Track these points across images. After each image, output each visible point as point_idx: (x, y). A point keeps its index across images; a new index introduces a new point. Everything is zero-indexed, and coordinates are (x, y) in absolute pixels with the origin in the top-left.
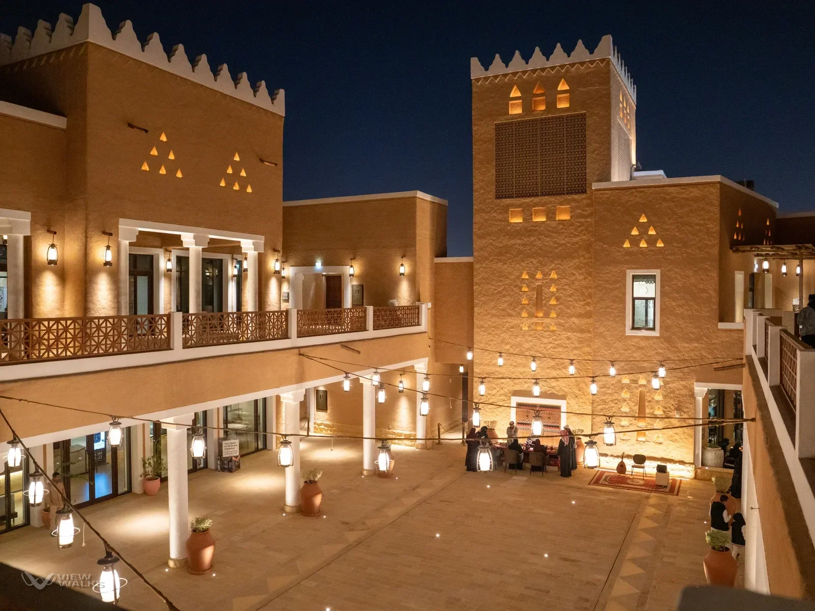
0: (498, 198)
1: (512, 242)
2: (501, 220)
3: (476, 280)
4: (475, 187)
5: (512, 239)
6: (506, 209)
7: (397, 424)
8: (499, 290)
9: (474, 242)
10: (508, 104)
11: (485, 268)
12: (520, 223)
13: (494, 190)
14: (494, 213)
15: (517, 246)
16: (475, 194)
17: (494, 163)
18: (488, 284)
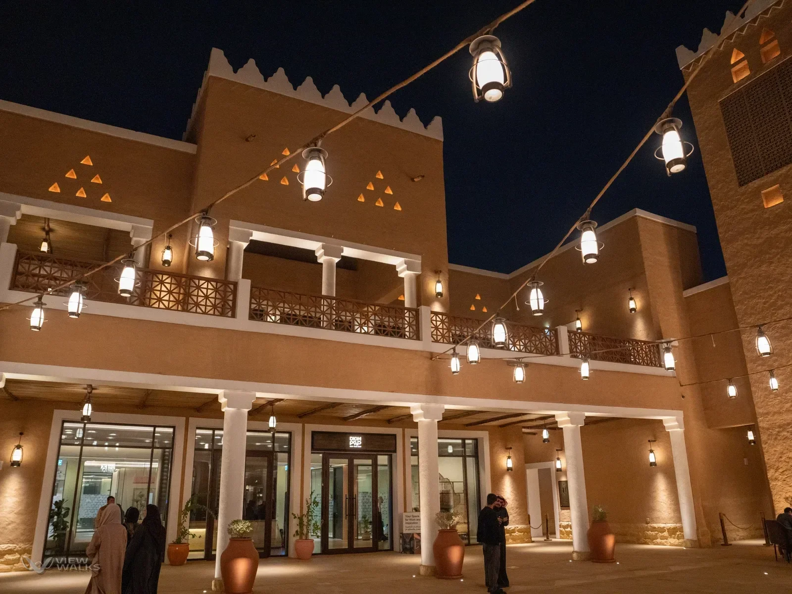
0: (743, 185)
1: (775, 232)
2: (753, 210)
3: (735, 298)
4: (710, 185)
5: (775, 228)
6: (757, 193)
7: (657, 514)
8: (772, 301)
9: (723, 250)
10: (730, 74)
11: (744, 278)
12: (781, 203)
13: (736, 178)
14: (741, 205)
15: (783, 234)
16: (712, 192)
17: (728, 147)
18: (753, 297)
